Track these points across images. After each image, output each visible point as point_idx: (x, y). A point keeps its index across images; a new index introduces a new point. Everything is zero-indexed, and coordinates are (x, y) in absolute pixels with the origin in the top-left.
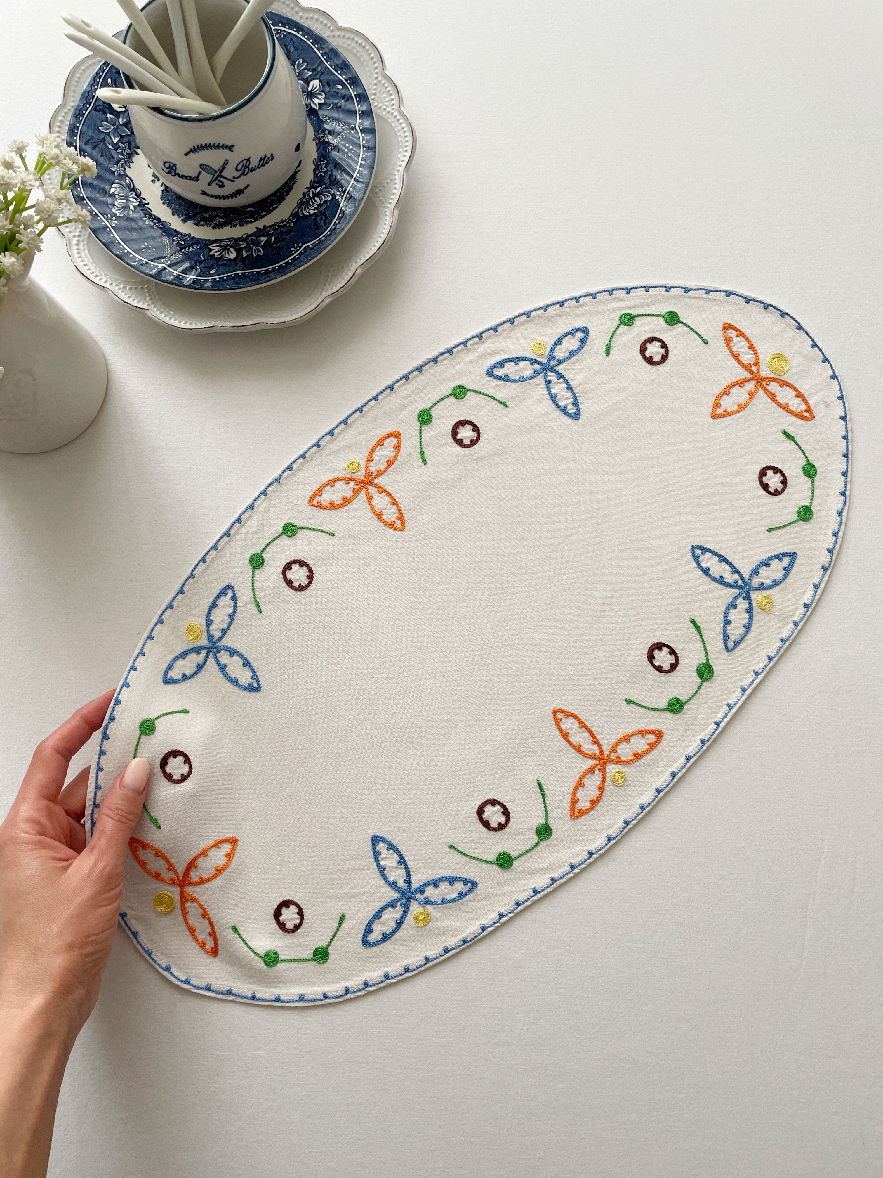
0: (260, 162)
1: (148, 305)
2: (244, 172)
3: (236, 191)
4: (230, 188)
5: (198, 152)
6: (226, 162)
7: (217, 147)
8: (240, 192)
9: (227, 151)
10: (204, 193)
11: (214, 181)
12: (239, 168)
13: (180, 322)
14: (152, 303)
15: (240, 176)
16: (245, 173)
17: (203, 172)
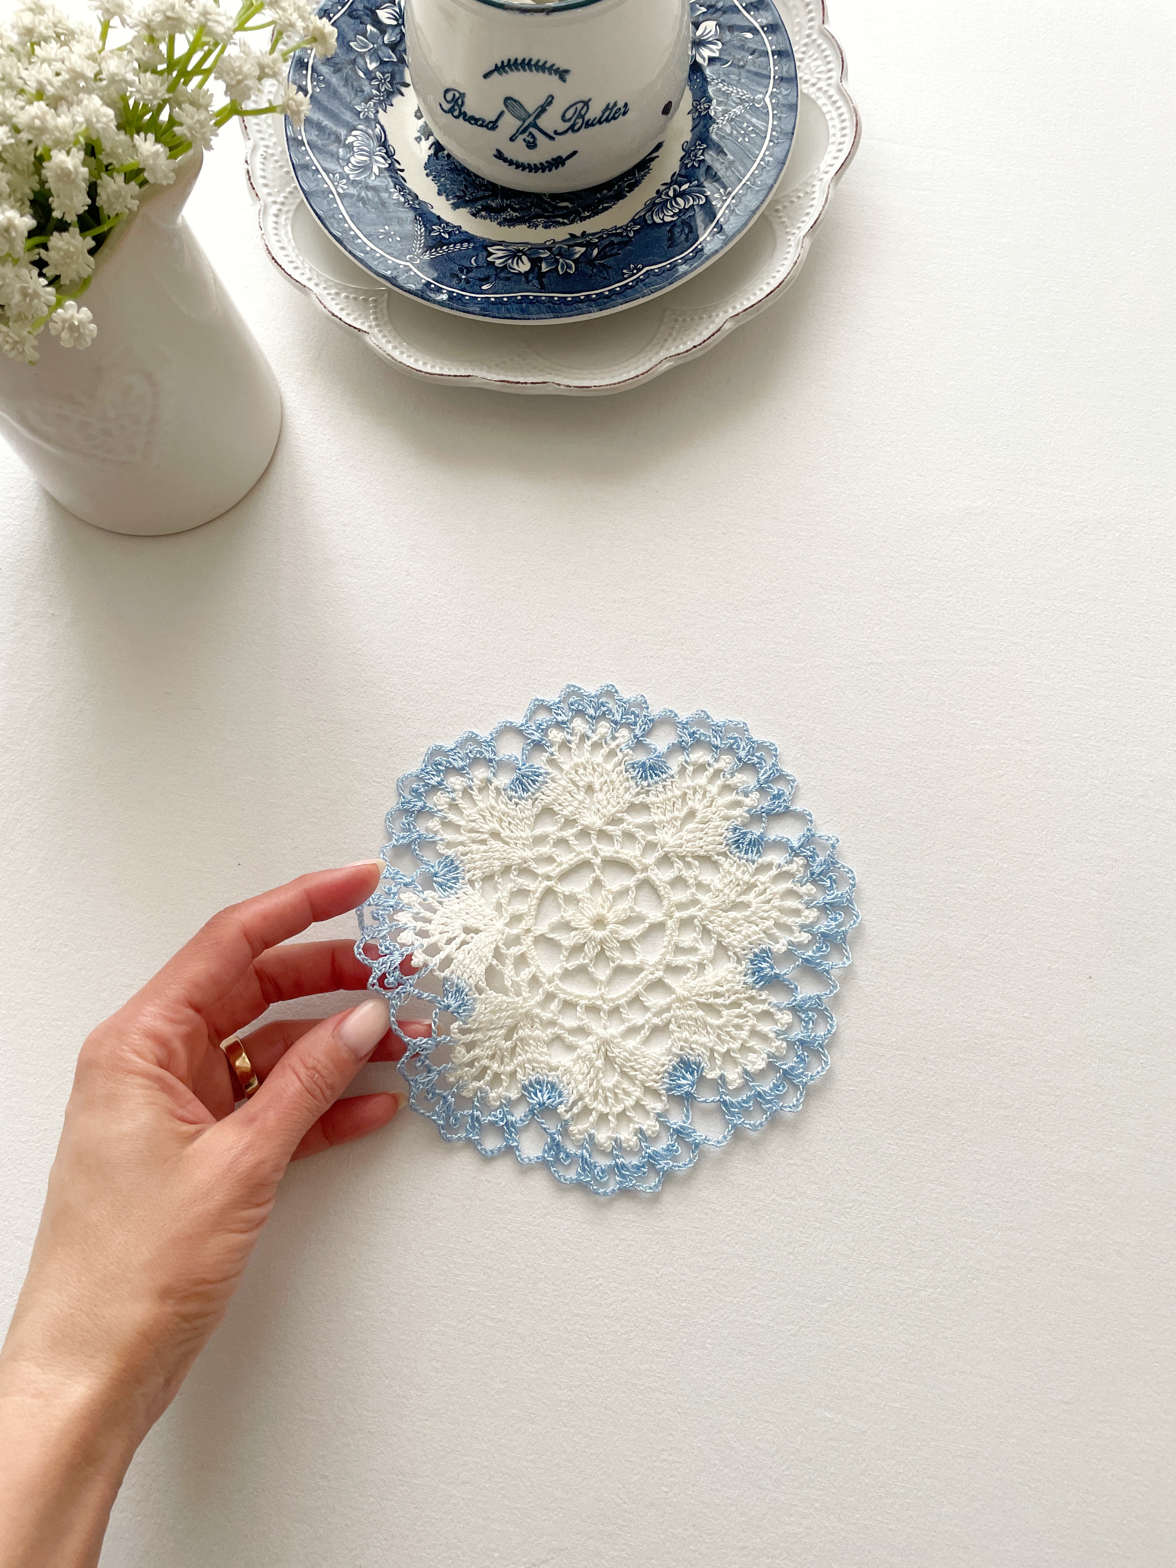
0: (603, 113)
1: (370, 327)
2: (574, 125)
3: (553, 159)
4: (546, 151)
5: (506, 72)
6: (550, 100)
7: (541, 67)
8: (558, 162)
9: (555, 78)
10: (499, 155)
11: (521, 133)
12: (569, 115)
13: (416, 361)
14: (377, 326)
15: (566, 131)
16: (576, 128)
17: (507, 115)
